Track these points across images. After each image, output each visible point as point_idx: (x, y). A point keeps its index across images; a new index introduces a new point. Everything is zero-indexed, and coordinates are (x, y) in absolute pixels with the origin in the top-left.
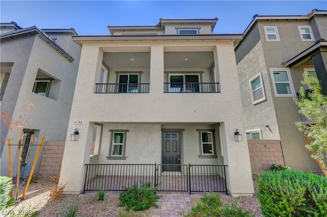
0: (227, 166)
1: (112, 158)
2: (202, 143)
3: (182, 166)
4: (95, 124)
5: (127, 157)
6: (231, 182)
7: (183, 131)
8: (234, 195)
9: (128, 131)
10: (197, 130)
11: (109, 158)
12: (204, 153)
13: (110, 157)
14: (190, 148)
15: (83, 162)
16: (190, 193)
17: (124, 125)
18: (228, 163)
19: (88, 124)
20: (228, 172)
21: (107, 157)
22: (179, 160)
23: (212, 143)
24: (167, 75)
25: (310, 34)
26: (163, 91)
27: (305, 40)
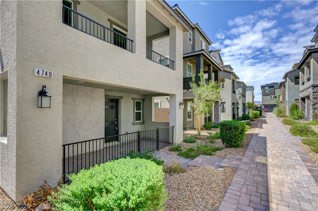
0: (174, 126)
6: (176, 136)
7: (122, 99)
10: (132, 99)
14: (127, 116)
16: (158, 150)
18: (176, 124)
20: (174, 130)
22: (117, 129)
23: (141, 111)
24: (111, 26)
25: (191, 38)
26: (145, 56)
27: (189, 42)
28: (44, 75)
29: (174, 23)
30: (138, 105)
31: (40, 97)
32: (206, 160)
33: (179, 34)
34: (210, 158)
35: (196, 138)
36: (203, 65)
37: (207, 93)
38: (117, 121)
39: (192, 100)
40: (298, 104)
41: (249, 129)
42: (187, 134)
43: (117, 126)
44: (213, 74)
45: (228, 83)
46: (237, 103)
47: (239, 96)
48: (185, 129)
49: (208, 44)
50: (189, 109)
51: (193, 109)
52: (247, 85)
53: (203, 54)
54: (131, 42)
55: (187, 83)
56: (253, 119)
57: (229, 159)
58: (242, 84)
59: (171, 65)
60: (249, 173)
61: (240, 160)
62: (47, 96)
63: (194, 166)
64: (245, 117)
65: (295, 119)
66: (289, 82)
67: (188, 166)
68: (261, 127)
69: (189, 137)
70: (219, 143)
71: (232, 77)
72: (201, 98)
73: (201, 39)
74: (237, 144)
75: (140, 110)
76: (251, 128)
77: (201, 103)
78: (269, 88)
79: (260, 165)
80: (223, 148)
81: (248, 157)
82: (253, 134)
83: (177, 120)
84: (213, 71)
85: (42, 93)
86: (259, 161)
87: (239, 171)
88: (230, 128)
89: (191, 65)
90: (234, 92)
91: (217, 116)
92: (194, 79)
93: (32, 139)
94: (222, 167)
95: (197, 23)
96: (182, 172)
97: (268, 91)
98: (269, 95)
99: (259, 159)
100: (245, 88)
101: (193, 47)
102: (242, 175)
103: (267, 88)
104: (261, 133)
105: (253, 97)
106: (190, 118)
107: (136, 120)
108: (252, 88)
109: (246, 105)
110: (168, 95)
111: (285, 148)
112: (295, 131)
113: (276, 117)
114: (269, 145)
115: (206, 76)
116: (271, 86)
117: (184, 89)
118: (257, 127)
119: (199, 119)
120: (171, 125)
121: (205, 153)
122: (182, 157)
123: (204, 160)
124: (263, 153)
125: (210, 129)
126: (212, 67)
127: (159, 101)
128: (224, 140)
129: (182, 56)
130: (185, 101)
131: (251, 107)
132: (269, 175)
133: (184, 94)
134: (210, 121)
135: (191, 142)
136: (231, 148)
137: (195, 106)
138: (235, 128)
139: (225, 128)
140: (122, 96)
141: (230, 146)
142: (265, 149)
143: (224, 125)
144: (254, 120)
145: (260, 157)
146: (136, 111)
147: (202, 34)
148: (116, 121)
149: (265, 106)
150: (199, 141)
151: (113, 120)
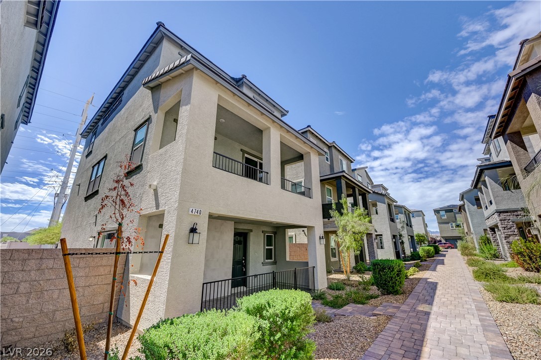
0: (314, 267)
3: (248, 278)
6: (318, 280)
7: (251, 233)
10: (263, 232)
14: (256, 254)
15: (202, 280)
22: (244, 270)
23: (273, 247)
24: (243, 155)
25: (328, 157)
26: (280, 186)
27: (326, 161)
28: (196, 214)
29: (308, 149)
30: (269, 240)
31: (192, 234)
32: (356, 309)
33: (315, 160)
34: (362, 307)
35: (345, 284)
36: (345, 188)
37: (353, 224)
38: (245, 260)
39: (335, 232)
40: (488, 236)
41: (416, 273)
42: (333, 279)
43: (245, 266)
44: (360, 198)
45: (382, 208)
46: (401, 236)
47: (402, 225)
48: (329, 273)
49: (349, 162)
50: (333, 244)
51: (338, 245)
52: (411, 209)
53: (344, 176)
54: (266, 174)
55: (326, 210)
56: (424, 258)
57: (385, 306)
58: (403, 209)
59: (307, 193)
60: (406, 321)
61: (398, 308)
62: (197, 232)
63: (342, 315)
64: (415, 256)
65: (487, 258)
66: (468, 206)
67: (335, 316)
68: (434, 270)
69: (335, 283)
70: (374, 290)
71: (386, 200)
72: (346, 229)
73: (340, 157)
74: (395, 289)
75: (271, 246)
76: (420, 270)
77: (347, 237)
78: (446, 212)
79: (422, 314)
80: (379, 295)
81: (408, 305)
82: (421, 278)
83: (317, 258)
84: (360, 195)
85: (193, 230)
86: (422, 309)
87: (395, 319)
88: (383, 268)
89: (331, 188)
90: (392, 220)
91: (372, 254)
92: (334, 206)
93: (181, 275)
94: (375, 315)
95: (334, 142)
96: (328, 322)
97: (446, 217)
98: (448, 223)
99: (422, 308)
100: (408, 214)
101: (332, 167)
102: (398, 322)
103: (442, 213)
104: (433, 277)
105: (426, 226)
106: (335, 257)
107: (267, 259)
108: (420, 213)
109: (415, 238)
110: (305, 227)
111: (459, 296)
112: (479, 274)
113: (460, 255)
114: (438, 292)
115: (350, 200)
116: (449, 210)
117: (324, 218)
118: (428, 270)
119: (347, 259)
120: (310, 265)
121: (356, 302)
122: (327, 307)
123: (354, 309)
124: (428, 301)
125: (363, 273)
126: (357, 190)
127: (293, 234)
128: (378, 284)
129: (319, 179)
130: (327, 234)
131: (423, 241)
132: (429, 323)
133: (324, 224)
134: (363, 261)
135: (339, 290)
136: (389, 296)
137: (339, 240)
138: (389, 269)
139: (378, 268)
140: (251, 228)
141: (387, 292)
142: (433, 297)
143: (376, 264)
144: (426, 261)
145: (424, 305)
146: (267, 247)
147: (340, 152)
148: (243, 260)
149: (447, 239)
150: (348, 288)
151: (241, 258)
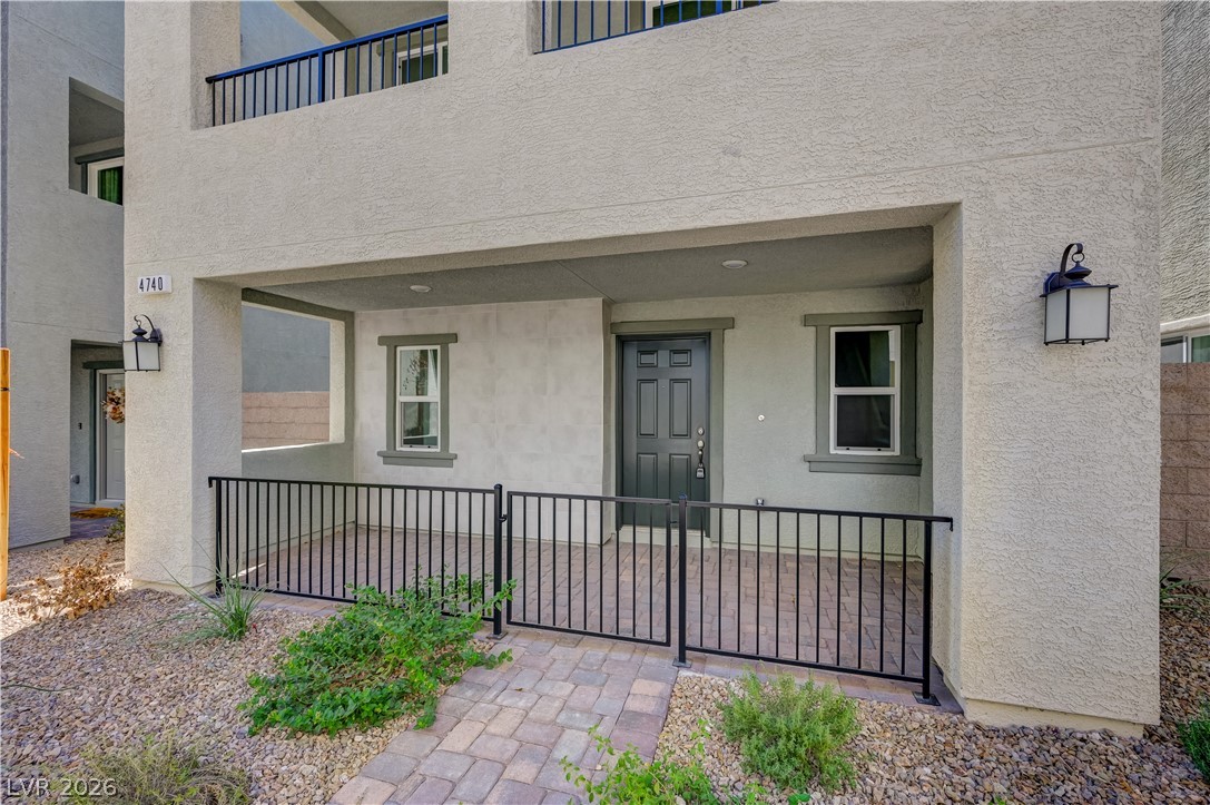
0: (949, 520)
1: (400, 460)
2: (835, 391)
3: (712, 510)
4: (243, 299)
5: (456, 457)
6: (963, 626)
7: (728, 332)
8: (974, 714)
9: (454, 338)
10: (807, 320)
11: (389, 457)
12: (840, 443)
13: (391, 453)
14: (761, 417)
15: (190, 468)
16: (682, 658)
17: (436, 312)
18: (959, 501)
19: (189, 290)
20: (953, 559)
21: (379, 454)
22: (701, 475)
23: (893, 391)
28: (151, 289)
148: (699, 436)
